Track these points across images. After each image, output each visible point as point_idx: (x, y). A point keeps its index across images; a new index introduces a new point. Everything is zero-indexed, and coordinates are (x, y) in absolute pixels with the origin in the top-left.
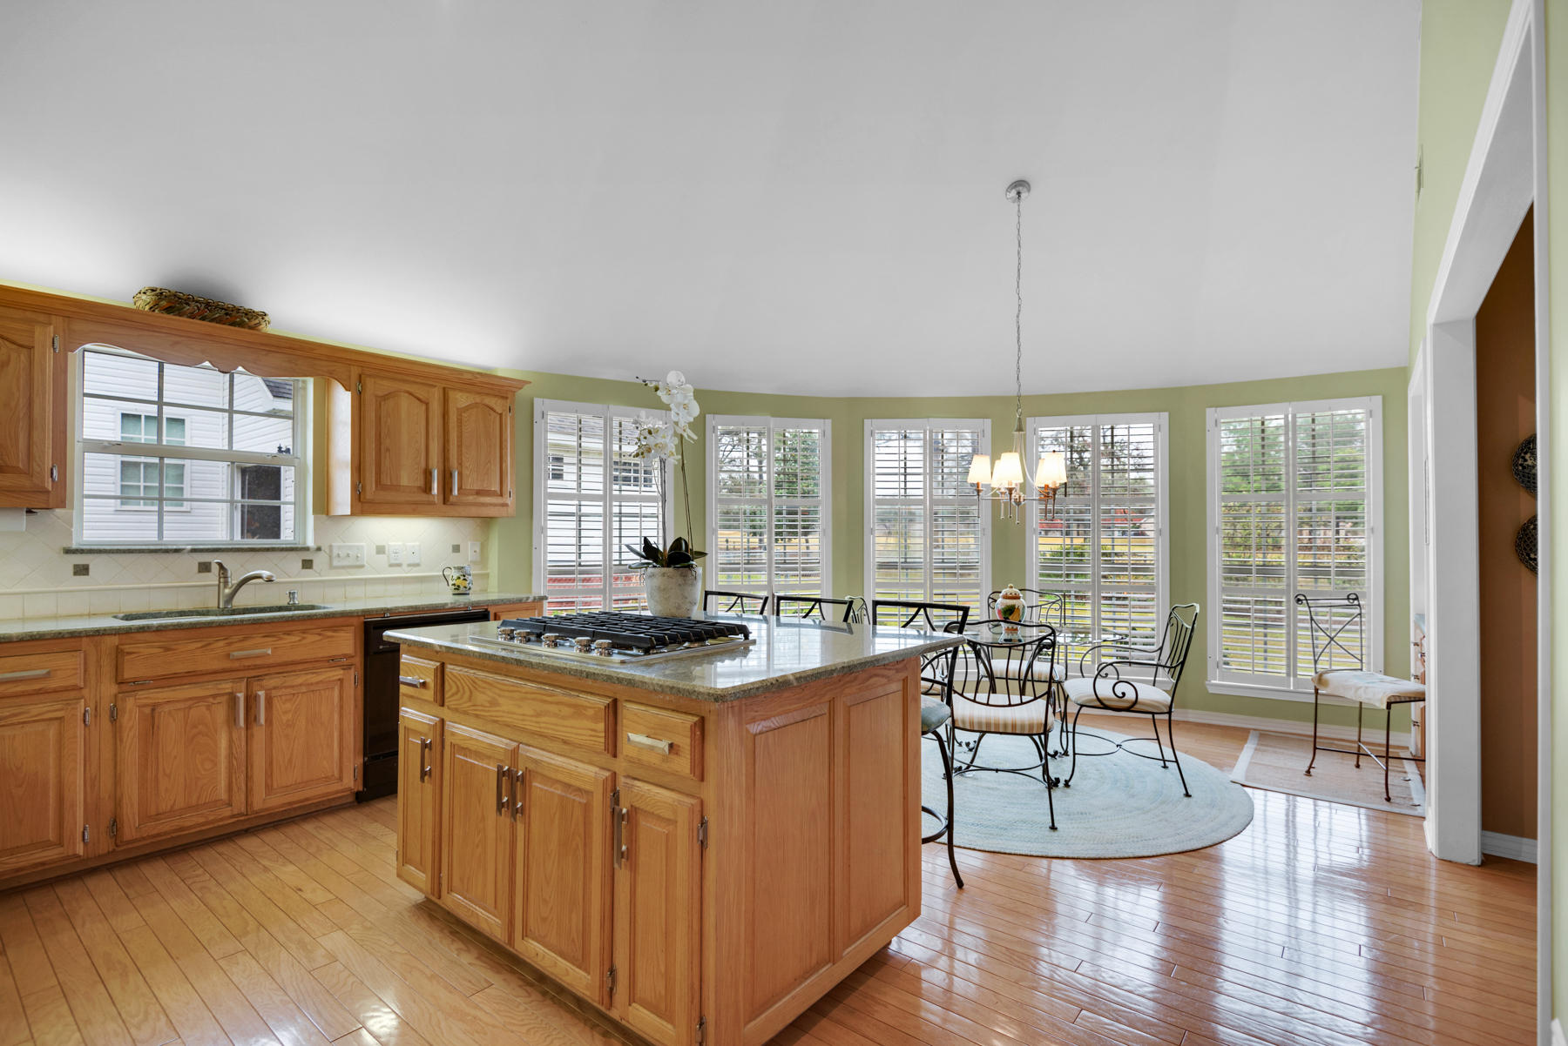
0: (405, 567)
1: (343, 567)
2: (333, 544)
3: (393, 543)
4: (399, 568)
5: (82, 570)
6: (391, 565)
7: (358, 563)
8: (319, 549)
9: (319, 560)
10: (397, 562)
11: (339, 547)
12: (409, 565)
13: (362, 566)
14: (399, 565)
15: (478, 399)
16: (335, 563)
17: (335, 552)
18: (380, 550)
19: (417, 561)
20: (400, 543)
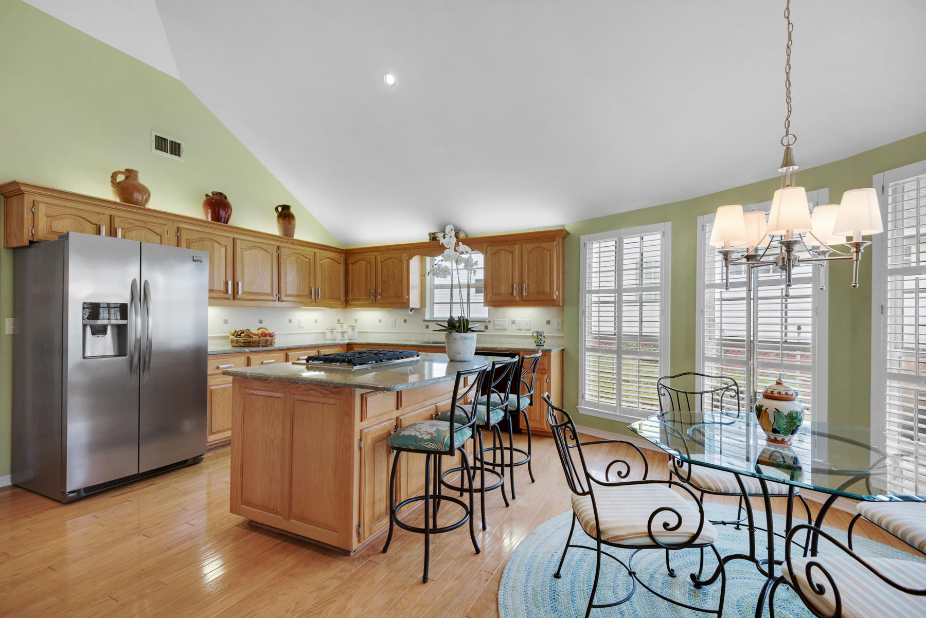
0: (524, 330)
1: (499, 329)
2: (495, 319)
3: (518, 320)
4: (520, 331)
5: (427, 327)
6: (518, 330)
7: (504, 328)
8: (489, 321)
9: (490, 326)
10: (520, 328)
11: (497, 321)
12: (526, 330)
13: (506, 329)
14: (521, 330)
15: (537, 245)
16: (496, 327)
17: (496, 323)
18: (513, 322)
19: (529, 328)
20: (521, 319)
